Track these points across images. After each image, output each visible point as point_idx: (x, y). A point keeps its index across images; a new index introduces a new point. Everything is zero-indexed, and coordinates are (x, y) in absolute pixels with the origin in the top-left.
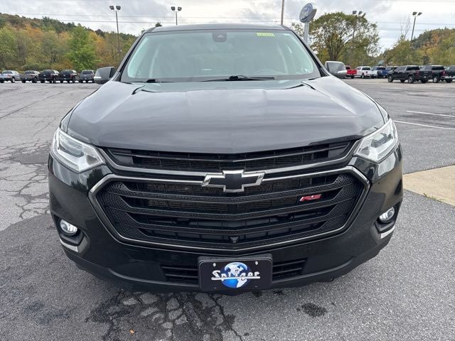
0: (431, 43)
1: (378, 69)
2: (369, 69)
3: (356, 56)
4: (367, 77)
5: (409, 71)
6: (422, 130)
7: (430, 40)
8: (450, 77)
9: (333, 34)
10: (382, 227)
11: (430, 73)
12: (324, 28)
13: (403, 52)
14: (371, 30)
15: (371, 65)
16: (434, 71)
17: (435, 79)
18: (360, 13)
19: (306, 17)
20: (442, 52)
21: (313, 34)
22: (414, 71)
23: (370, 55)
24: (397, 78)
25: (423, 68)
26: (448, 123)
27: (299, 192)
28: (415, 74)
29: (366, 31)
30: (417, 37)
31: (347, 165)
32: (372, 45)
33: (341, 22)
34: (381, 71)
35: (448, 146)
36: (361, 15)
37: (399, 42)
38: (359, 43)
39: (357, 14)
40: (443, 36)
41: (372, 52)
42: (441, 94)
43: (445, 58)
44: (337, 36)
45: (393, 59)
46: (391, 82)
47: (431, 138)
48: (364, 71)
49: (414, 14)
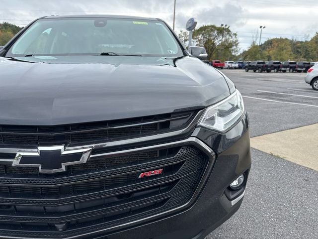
0: (272, 47)
1: (239, 63)
2: (232, 63)
3: (224, 55)
4: (231, 68)
5: (258, 65)
6: (268, 103)
7: (271, 45)
8: (285, 69)
9: (209, 39)
10: (232, 194)
11: (272, 66)
12: (203, 35)
13: (255, 52)
14: (234, 37)
15: (234, 60)
16: (275, 65)
17: (276, 70)
18: (226, 26)
19: (190, 27)
20: (279, 53)
21: (196, 39)
22: (262, 65)
23: (233, 54)
24: (251, 69)
25: (267, 63)
26: (285, 99)
27: (136, 168)
28: (262, 66)
29: (230, 37)
30: (263, 43)
31: (189, 136)
32: (234, 47)
33: (214, 31)
34: (241, 65)
35: (287, 115)
36: (227, 27)
37: (252, 46)
38: (225, 45)
39: (224, 26)
40: (279, 43)
41: (235, 52)
42: (280, 80)
43: (281, 57)
44: (211, 41)
45: (248, 56)
46: (247, 71)
47: (274, 109)
48: (229, 64)
49: (261, 27)
